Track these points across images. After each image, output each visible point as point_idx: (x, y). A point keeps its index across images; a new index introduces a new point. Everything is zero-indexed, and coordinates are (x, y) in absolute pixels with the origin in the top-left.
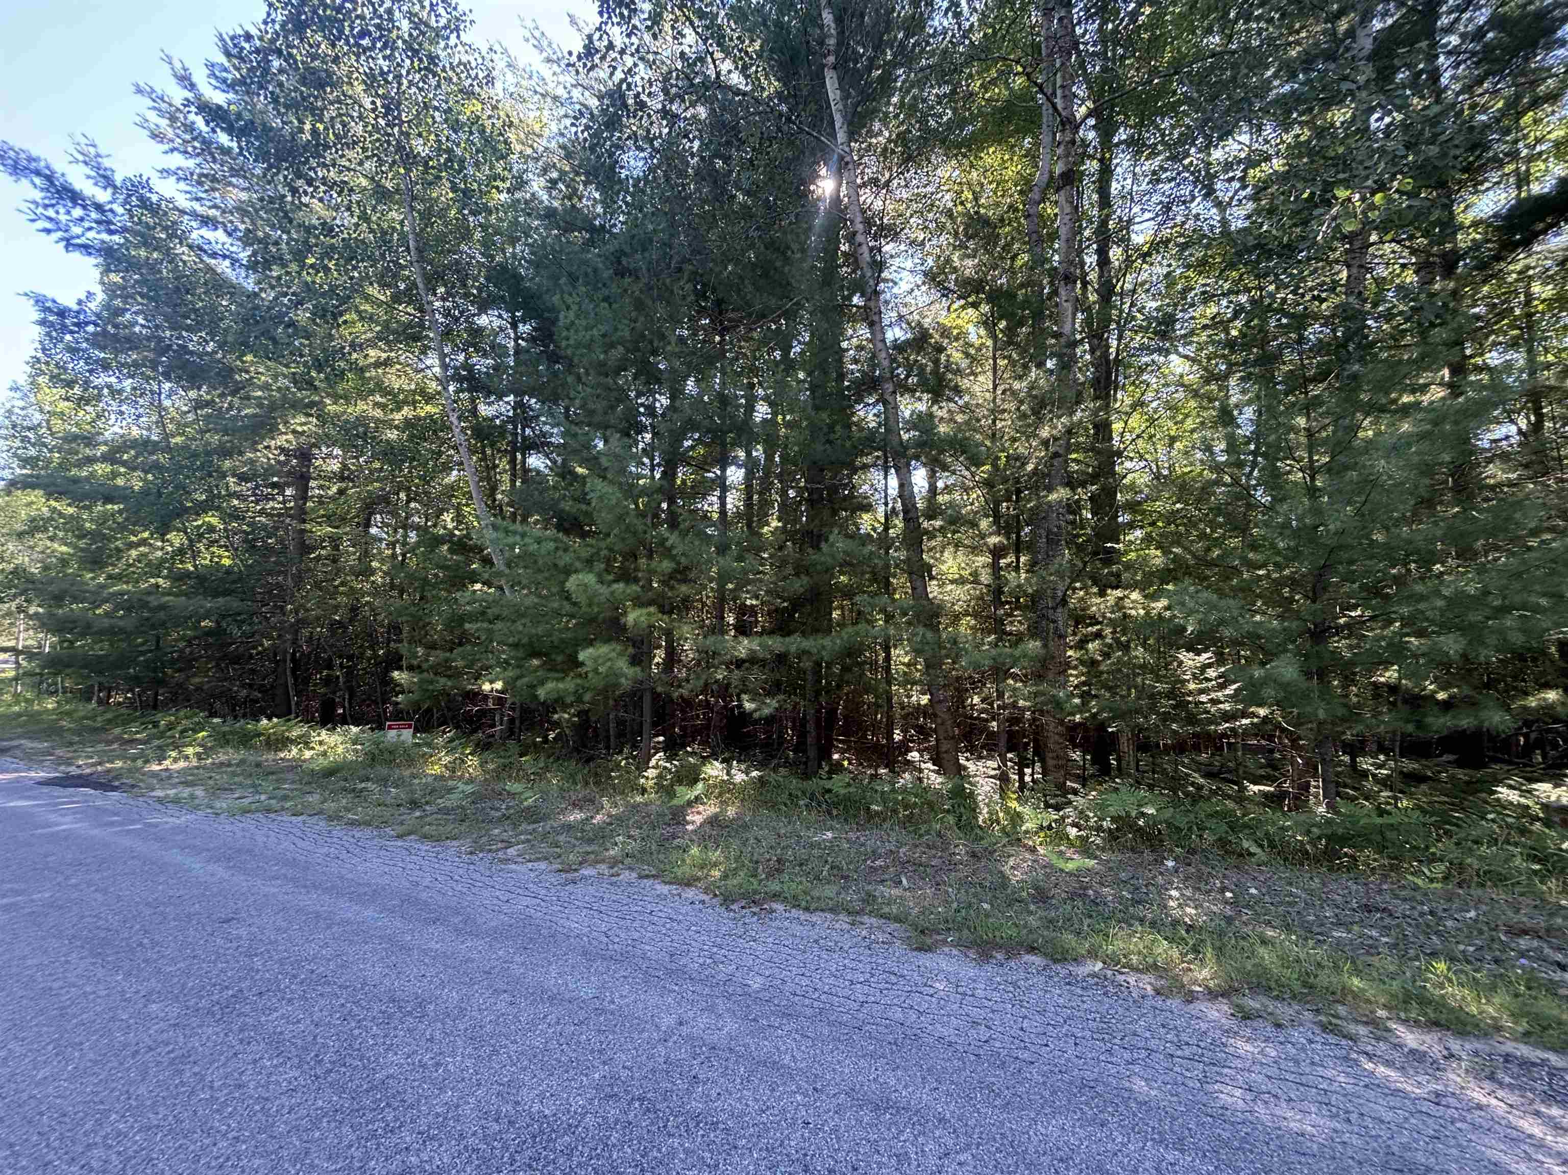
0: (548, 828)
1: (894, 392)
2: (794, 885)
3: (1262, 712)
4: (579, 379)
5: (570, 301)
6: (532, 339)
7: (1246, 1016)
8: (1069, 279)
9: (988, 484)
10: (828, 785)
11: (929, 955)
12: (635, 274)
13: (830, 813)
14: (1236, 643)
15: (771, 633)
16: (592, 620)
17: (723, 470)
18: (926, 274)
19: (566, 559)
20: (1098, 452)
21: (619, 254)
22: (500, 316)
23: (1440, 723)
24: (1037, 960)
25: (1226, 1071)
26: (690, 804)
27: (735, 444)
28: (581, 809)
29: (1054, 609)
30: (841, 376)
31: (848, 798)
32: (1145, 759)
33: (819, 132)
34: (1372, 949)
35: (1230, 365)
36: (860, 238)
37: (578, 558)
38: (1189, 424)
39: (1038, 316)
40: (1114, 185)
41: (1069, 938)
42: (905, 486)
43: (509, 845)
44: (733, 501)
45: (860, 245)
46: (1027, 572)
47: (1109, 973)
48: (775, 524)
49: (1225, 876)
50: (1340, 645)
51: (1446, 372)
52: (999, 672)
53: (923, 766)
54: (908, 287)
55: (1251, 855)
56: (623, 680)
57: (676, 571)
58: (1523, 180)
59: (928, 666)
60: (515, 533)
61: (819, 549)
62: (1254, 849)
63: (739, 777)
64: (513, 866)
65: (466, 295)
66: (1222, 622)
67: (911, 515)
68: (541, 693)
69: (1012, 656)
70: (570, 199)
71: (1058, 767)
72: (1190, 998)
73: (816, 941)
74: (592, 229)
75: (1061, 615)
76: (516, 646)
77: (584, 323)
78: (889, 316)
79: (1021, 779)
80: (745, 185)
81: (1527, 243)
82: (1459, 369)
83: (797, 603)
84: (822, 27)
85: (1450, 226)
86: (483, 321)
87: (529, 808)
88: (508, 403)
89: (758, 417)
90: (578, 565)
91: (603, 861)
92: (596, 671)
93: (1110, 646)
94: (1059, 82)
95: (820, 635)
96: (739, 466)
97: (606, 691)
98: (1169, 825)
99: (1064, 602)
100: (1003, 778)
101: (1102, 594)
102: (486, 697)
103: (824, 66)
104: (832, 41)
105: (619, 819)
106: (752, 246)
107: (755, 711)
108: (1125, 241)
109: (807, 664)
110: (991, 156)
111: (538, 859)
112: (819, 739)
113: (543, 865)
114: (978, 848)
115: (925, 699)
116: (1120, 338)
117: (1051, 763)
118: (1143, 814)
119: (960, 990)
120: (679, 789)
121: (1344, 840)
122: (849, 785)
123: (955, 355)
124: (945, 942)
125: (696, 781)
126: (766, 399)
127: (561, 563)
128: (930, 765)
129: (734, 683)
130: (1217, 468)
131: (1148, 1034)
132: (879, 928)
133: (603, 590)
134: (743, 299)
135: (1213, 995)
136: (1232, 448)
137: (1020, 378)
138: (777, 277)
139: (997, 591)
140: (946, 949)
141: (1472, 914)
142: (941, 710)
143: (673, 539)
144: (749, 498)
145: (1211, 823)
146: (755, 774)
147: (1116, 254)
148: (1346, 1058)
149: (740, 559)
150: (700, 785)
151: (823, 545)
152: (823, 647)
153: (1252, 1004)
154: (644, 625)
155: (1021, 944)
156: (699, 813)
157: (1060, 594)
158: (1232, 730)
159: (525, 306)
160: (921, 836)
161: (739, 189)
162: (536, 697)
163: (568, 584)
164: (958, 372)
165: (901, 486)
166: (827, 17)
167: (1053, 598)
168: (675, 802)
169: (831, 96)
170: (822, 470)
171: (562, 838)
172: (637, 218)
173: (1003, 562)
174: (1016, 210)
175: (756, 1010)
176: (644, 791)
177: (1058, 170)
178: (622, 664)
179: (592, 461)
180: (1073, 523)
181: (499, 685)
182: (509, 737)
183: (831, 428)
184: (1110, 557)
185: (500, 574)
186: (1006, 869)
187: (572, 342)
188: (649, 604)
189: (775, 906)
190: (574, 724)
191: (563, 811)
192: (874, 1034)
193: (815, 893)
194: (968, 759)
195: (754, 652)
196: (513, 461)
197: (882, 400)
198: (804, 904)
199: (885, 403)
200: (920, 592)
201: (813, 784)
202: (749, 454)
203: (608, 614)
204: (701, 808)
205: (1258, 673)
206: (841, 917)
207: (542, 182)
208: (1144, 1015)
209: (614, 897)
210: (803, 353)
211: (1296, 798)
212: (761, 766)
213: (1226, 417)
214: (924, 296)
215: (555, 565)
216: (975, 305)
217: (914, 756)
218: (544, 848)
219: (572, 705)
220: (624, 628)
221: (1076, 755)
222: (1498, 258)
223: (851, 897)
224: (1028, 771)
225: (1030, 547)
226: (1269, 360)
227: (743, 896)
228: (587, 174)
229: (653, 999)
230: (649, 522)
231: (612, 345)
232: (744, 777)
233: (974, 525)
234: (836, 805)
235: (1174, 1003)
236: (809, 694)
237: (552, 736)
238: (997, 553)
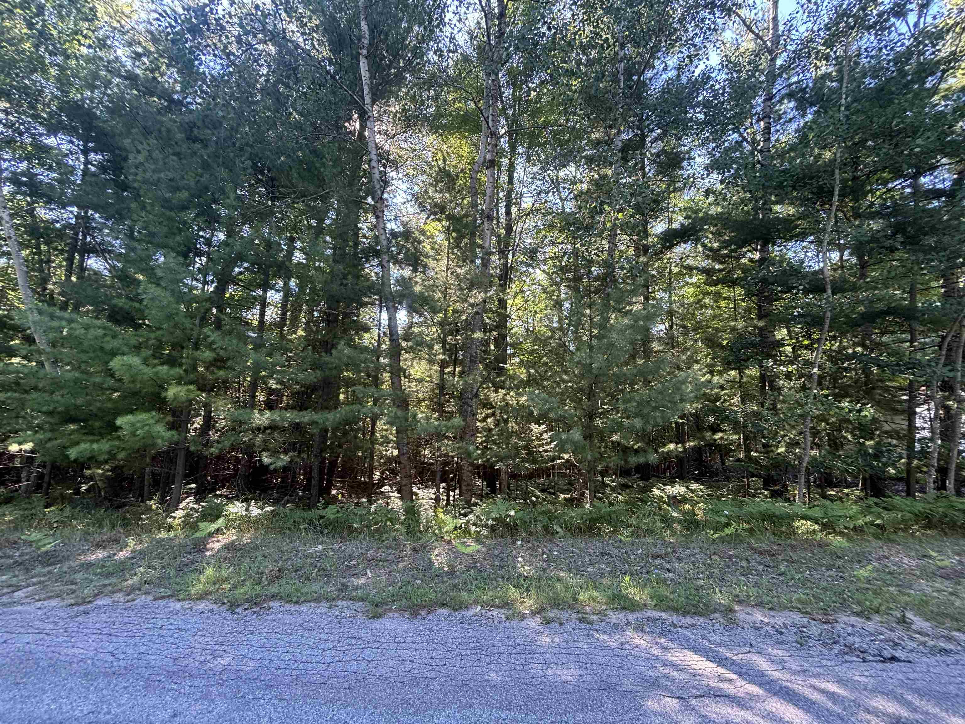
0: (65, 569)
1: (388, 261)
2: (289, 587)
3: (566, 456)
4: (143, 208)
5: (140, 147)
6: (102, 168)
7: (547, 622)
8: (490, 218)
9: (441, 324)
10: (323, 513)
11: (381, 620)
12: (205, 143)
13: (322, 532)
14: (557, 421)
15: (293, 408)
16: (135, 394)
17: (265, 292)
18: (413, 195)
19: (111, 344)
20: (498, 315)
21: (192, 126)
22: (71, 142)
23: (633, 460)
24: (445, 611)
25: (535, 656)
26: (211, 535)
27: (277, 275)
28: (104, 548)
29: (471, 399)
30: (356, 244)
31: (336, 520)
32: (513, 483)
33: (353, 92)
34: (602, 575)
35: (562, 279)
36: (374, 164)
37: (127, 345)
38: (542, 305)
39: (473, 235)
40: (515, 174)
41: (464, 595)
42: (392, 319)
43: (18, 588)
44: (271, 314)
45: (374, 168)
46: (459, 377)
47: (484, 612)
48: (301, 333)
49: (545, 547)
50: (598, 422)
51: (642, 298)
52: (439, 436)
53: (391, 494)
54: (403, 201)
55: (557, 533)
56: (159, 441)
57: (215, 360)
58: (670, 221)
59: (398, 432)
60: (61, 318)
61: (331, 354)
62: (559, 530)
63: (255, 511)
64: (19, 608)
65: (35, 117)
66: (550, 409)
67: (394, 337)
68: (73, 453)
69: (446, 426)
70: (152, 71)
71: (468, 490)
72: (523, 617)
73: (301, 625)
74: (171, 101)
75: (474, 403)
76: (50, 413)
77: (153, 167)
78: (388, 215)
79: (448, 499)
80: (299, 108)
81: (671, 247)
82: (647, 299)
83: (313, 388)
84: (360, 30)
85: (646, 235)
86: (51, 141)
87: (46, 553)
88: (71, 212)
89: (295, 260)
90: (125, 349)
91: (120, 591)
92: (133, 434)
93: (498, 421)
94: (491, 112)
95: (327, 411)
96: (278, 291)
97: (141, 452)
98: (521, 519)
99: (477, 395)
100: (437, 500)
101: (496, 391)
102: (12, 457)
103: (360, 54)
104: (366, 42)
105: (143, 554)
106: (300, 149)
107: (271, 464)
108: (518, 204)
109: (315, 431)
110: (454, 141)
111: (49, 598)
112: (321, 481)
113: (53, 603)
114: (417, 545)
115: (396, 452)
116: (513, 256)
117: (464, 488)
118: (508, 515)
119: (397, 640)
120: (201, 525)
121: (596, 520)
122: (338, 512)
123: (427, 247)
124: (391, 609)
125: (218, 517)
126: (302, 250)
127: (108, 347)
128: (396, 494)
129: (257, 444)
130: (553, 330)
131: (500, 644)
132: (348, 607)
133: (148, 371)
134: (290, 181)
135: (534, 613)
136: (560, 321)
137: (460, 267)
138: (316, 173)
139: (441, 386)
140: (391, 615)
141: (640, 551)
142: (404, 459)
143: (214, 336)
144: (284, 314)
145: (540, 518)
146: (269, 509)
147: (514, 209)
148: (588, 635)
149: (270, 355)
150: (221, 521)
151: (334, 351)
152: (327, 419)
153: (551, 614)
154: (184, 399)
155: (436, 603)
156: (218, 541)
157: (475, 391)
158: (553, 466)
159: (95, 140)
160: (383, 541)
161: (295, 110)
162: (67, 457)
163: (112, 364)
164: (427, 257)
165: (390, 319)
166: (364, 26)
167: (471, 392)
168: (198, 535)
169: (363, 74)
170: (338, 302)
171: (79, 577)
172: (209, 104)
173: (447, 370)
174: (465, 173)
175: (244, 688)
176: (170, 528)
177: (488, 157)
178: (160, 429)
179: (150, 272)
180: (485, 352)
181: (28, 446)
182: (35, 491)
183: (345, 277)
184: (501, 371)
185: (40, 352)
186: (433, 557)
187: (139, 178)
188: (191, 383)
189: (271, 604)
190: (107, 478)
191: (84, 552)
192: (335, 684)
193: (304, 590)
194: (419, 489)
195: (275, 421)
196: (70, 260)
197: (381, 265)
198: (295, 599)
199: (383, 267)
200: (396, 385)
201: (313, 513)
202: (286, 284)
203: (151, 390)
204: (220, 537)
205: (564, 436)
206: (322, 604)
207: (128, 51)
208: (499, 633)
209: (126, 620)
210: (331, 224)
211: (579, 500)
212: (276, 502)
213: (558, 304)
214: (412, 209)
215: (102, 348)
216: (439, 220)
217: (386, 488)
218: (58, 587)
219: (106, 462)
220: (164, 401)
221: (479, 482)
222: (661, 252)
223: (331, 589)
224: (452, 494)
225: (461, 363)
226: (578, 279)
227: (247, 601)
228: (170, 58)
229: (151, 700)
230: (197, 322)
231: (178, 189)
232: (259, 511)
233: (431, 347)
234: (326, 527)
235: (514, 623)
236: (315, 450)
237: (84, 488)
238: (443, 365)
